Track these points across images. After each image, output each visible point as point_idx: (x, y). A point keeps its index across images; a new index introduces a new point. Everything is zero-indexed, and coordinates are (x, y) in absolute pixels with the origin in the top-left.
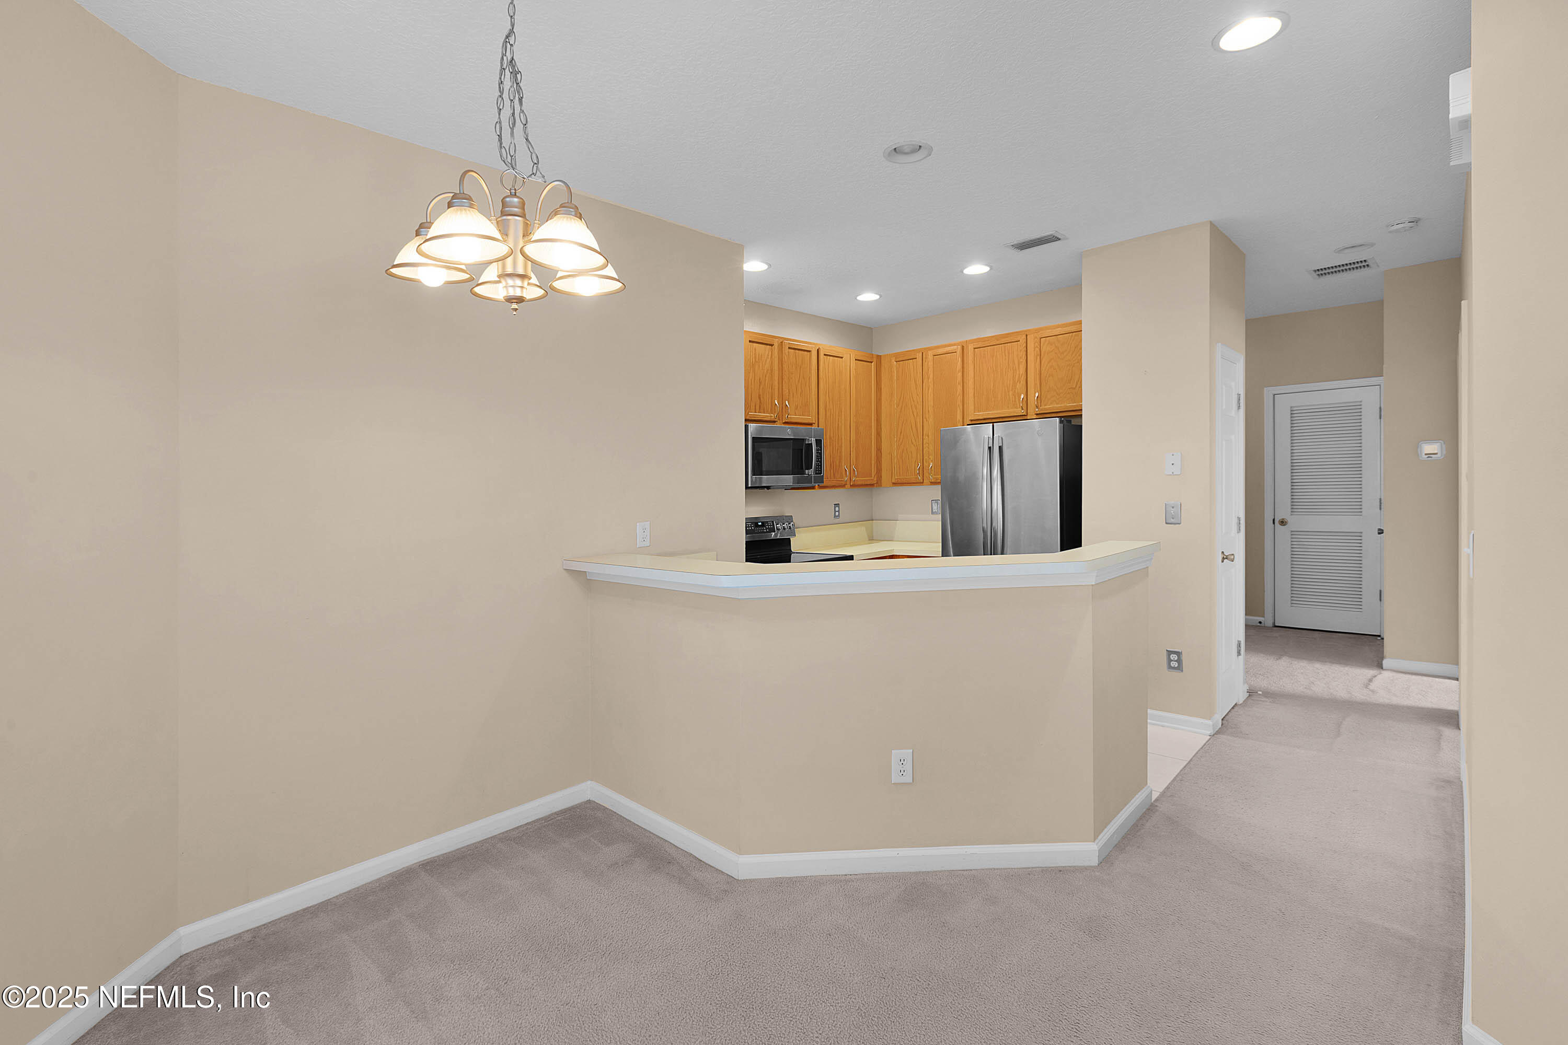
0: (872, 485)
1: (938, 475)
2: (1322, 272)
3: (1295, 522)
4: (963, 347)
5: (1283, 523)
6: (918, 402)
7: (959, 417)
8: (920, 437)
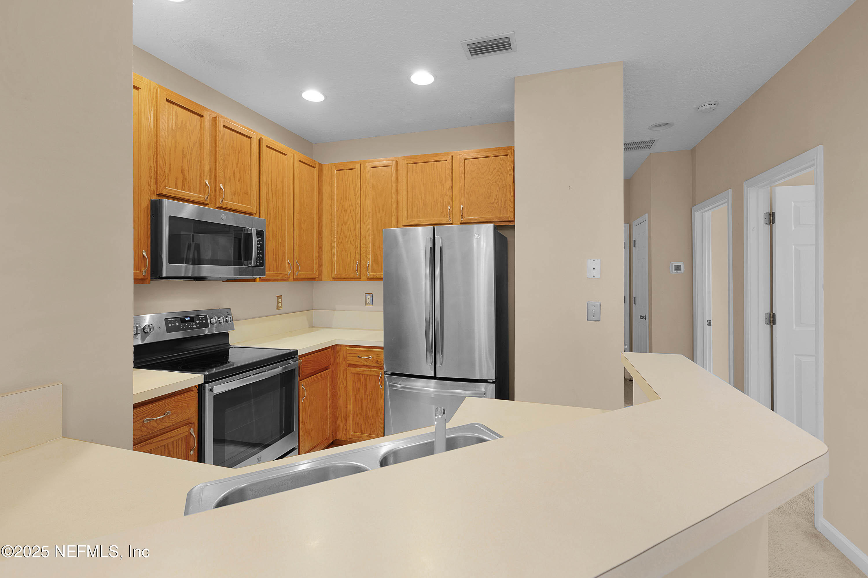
0: (314, 279)
4: (397, 162)
6: (356, 207)
7: (394, 220)
8: (359, 238)
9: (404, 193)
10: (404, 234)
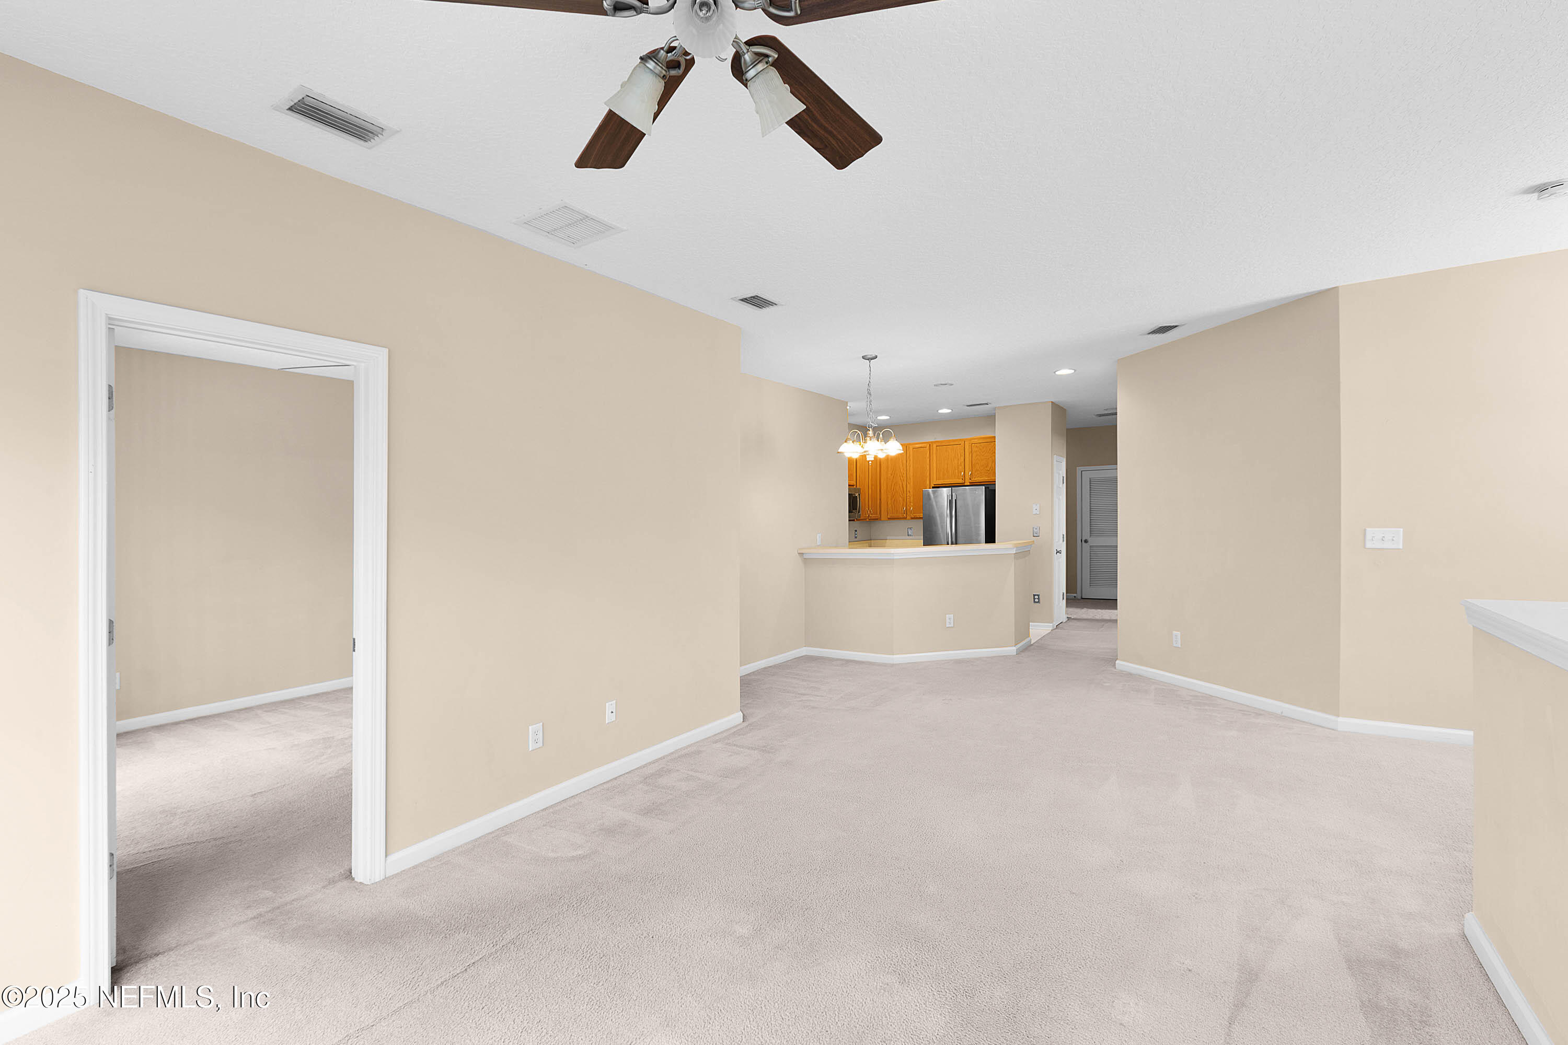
0: (877, 519)
1: (920, 513)
2: (1100, 415)
3: (1094, 541)
5: (1086, 541)
6: (904, 474)
7: (928, 482)
8: (905, 493)
9: (935, 465)
10: (934, 493)
